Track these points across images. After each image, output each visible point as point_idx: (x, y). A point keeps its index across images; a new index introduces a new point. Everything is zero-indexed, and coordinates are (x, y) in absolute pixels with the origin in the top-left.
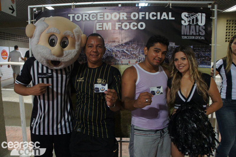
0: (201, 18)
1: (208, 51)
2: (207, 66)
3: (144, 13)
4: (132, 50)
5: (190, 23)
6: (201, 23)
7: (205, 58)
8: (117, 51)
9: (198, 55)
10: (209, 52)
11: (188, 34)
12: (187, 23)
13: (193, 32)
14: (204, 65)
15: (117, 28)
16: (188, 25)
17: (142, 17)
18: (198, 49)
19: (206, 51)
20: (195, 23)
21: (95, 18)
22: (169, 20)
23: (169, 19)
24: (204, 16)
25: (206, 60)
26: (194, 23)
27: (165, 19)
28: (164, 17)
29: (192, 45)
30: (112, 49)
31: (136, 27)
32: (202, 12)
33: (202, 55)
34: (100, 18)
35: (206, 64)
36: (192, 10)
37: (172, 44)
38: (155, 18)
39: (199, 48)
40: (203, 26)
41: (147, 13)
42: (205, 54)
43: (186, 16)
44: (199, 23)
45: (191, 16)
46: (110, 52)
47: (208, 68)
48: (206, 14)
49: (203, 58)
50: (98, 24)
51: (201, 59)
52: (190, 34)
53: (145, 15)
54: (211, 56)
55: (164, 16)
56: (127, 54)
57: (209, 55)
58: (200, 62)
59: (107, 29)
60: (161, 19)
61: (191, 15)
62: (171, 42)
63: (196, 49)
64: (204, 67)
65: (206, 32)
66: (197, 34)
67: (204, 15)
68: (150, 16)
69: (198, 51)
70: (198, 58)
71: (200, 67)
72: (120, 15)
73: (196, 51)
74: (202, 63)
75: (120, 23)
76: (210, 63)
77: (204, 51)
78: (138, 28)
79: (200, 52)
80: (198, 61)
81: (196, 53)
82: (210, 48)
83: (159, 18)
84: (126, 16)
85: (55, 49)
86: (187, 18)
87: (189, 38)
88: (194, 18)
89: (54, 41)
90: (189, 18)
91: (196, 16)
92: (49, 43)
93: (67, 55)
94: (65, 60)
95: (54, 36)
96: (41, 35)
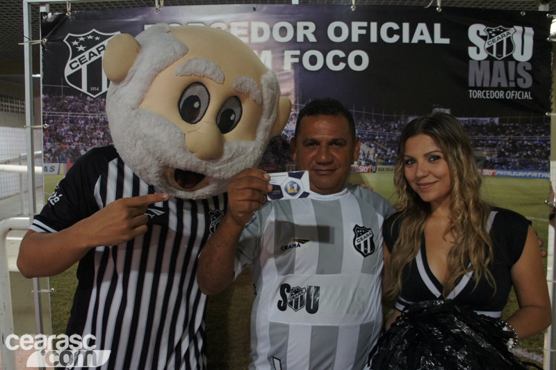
1: (542, 133)
2: (540, 174)
3: (365, 24)
5: (492, 53)
6: (522, 54)
7: (532, 150)
8: (287, 132)
9: (514, 142)
10: (543, 135)
11: (486, 84)
12: (483, 55)
13: (499, 80)
14: (531, 170)
15: (288, 67)
16: (486, 59)
17: (360, 35)
18: (514, 127)
19: (536, 133)
20: (505, 55)
22: (434, 46)
23: (436, 42)
24: (529, 34)
25: (533, 156)
26: (502, 53)
27: (424, 41)
28: (422, 38)
29: (496, 117)
31: (341, 63)
32: (524, 24)
35: (536, 167)
36: (499, 19)
38: (396, 38)
39: (515, 123)
40: (529, 61)
41: (374, 25)
42: (534, 141)
43: (481, 34)
44: (517, 55)
45: (493, 35)
47: (541, 178)
48: (534, 30)
49: (527, 151)
51: (521, 155)
52: (492, 86)
53: (368, 29)
54: (549, 146)
55: (422, 34)
57: (545, 142)
58: (520, 161)
60: (413, 41)
61: (493, 32)
62: (439, 107)
63: (509, 127)
64: (530, 177)
65: (534, 81)
66: (510, 86)
67: (530, 31)
68: (381, 32)
69: (513, 131)
70: (514, 149)
71: (521, 177)
72: (295, 28)
73: (507, 132)
74: (524, 166)
75: (298, 53)
76: (547, 165)
77: (530, 131)
78: (347, 66)
79: (519, 135)
80: (514, 159)
81: (508, 136)
82: (545, 124)
83: (406, 40)
84: (314, 33)
85: (199, 130)
86: (483, 41)
87: (489, 96)
88: (502, 41)
89: (196, 105)
90: (488, 41)
91: (509, 36)
92: (179, 107)
93: (233, 156)
94: (223, 173)
95: (201, 87)
96: (156, 76)
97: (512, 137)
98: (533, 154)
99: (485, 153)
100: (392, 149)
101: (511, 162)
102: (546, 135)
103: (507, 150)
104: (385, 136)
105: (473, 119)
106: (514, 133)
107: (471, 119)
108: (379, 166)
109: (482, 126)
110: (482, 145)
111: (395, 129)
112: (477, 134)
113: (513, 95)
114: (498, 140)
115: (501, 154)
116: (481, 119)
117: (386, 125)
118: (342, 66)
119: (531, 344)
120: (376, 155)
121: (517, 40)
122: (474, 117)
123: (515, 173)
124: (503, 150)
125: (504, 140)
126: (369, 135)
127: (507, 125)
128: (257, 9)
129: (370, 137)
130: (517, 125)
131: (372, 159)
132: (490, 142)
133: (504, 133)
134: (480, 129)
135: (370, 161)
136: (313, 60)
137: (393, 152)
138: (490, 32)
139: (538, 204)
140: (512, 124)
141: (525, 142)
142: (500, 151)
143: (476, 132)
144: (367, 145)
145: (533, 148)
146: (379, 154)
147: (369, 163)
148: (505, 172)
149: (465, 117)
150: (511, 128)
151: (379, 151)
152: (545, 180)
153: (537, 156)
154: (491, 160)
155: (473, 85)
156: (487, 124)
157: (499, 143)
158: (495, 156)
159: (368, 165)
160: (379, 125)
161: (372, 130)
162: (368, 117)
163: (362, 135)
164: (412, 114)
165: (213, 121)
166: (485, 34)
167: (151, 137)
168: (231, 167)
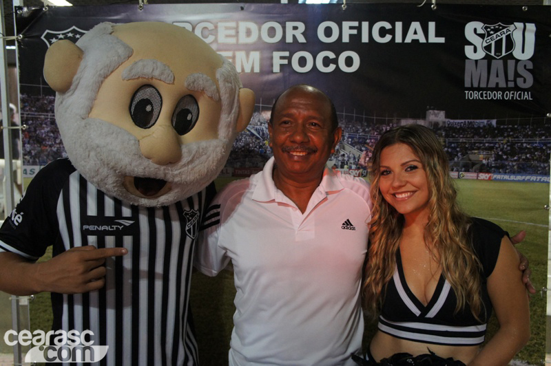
0: (524, 38)
1: (543, 135)
2: (539, 178)
3: (356, 24)
5: (490, 51)
6: (523, 52)
7: (531, 153)
9: (512, 145)
10: (543, 138)
11: (483, 85)
12: (481, 54)
13: (497, 80)
14: (529, 174)
15: (276, 69)
16: (483, 59)
17: (351, 36)
18: (512, 130)
19: (536, 135)
20: (504, 54)
21: (211, 38)
22: (428, 44)
23: (430, 41)
24: (531, 31)
25: (534, 160)
26: (501, 52)
27: (418, 40)
28: (415, 37)
29: (493, 118)
31: (331, 65)
32: (525, 19)
33: (525, 145)
34: (227, 36)
35: (535, 171)
36: (497, 16)
37: (436, 115)
38: (388, 38)
39: (513, 126)
40: (529, 59)
41: (365, 25)
42: (533, 143)
43: (478, 32)
44: (517, 53)
45: (492, 32)
47: (540, 181)
48: (536, 26)
49: (526, 154)
51: (519, 158)
52: (489, 86)
53: (359, 29)
55: (415, 33)
57: (545, 144)
58: (518, 165)
59: (248, 70)
60: (406, 41)
61: (492, 30)
62: (433, 109)
63: (507, 129)
64: (529, 181)
65: (535, 80)
66: (509, 86)
67: (531, 27)
68: (372, 32)
69: (511, 133)
70: (512, 153)
71: (519, 181)
72: (284, 28)
73: (505, 135)
74: (522, 169)
75: (287, 54)
76: (547, 168)
77: (530, 133)
78: (338, 67)
79: (517, 137)
80: (512, 162)
81: (507, 139)
82: (546, 125)
83: (398, 39)
84: (303, 34)
85: (154, 135)
86: (481, 39)
87: (486, 97)
88: (502, 39)
89: (148, 108)
90: (485, 39)
91: (508, 33)
92: (130, 113)
93: (193, 158)
94: (184, 177)
95: (152, 89)
96: (102, 82)
97: (510, 139)
98: (533, 157)
99: (481, 156)
101: (509, 165)
102: (546, 137)
103: (505, 153)
104: (376, 139)
105: (470, 121)
106: (512, 135)
107: (467, 121)
109: (479, 128)
110: (479, 148)
112: (473, 137)
113: (511, 95)
114: (496, 143)
115: (498, 157)
116: (478, 121)
117: (378, 128)
118: (332, 67)
119: (531, 356)
120: (367, 159)
121: (517, 37)
122: (470, 119)
123: (512, 177)
124: (500, 153)
125: (502, 142)
126: (359, 138)
127: (506, 127)
128: (245, 8)
129: (361, 140)
130: (516, 126)
131: (363, 163)
132: (487, 145)
133: (502, 135)
134: (476, 131)
135: (361, 165)
136: (302, 62)
138: (489, 30)
139: (538, 209)
140: (510, 126)
142: (498, 155)
143: (472, 135)
144: (357, 148)
145: (532, 150)
147: (359, 167)
148: (502, 176)
149: (460, 119)
150: (509, 130)
152: (544, 184)
153: (536, 160)
154: (488, 163)
155: (470, 86)
156: (484, 126)
157: (497, 146)
158: (492, 159)
159: (358, 169)
160: (370, 128)
161: (363, 134)
162: (359, 120)
163: (352, 138)
164: (405, 117)
165: (168, 123)
166: (482, 32)
167: (104, 147)
168: (192, 170)
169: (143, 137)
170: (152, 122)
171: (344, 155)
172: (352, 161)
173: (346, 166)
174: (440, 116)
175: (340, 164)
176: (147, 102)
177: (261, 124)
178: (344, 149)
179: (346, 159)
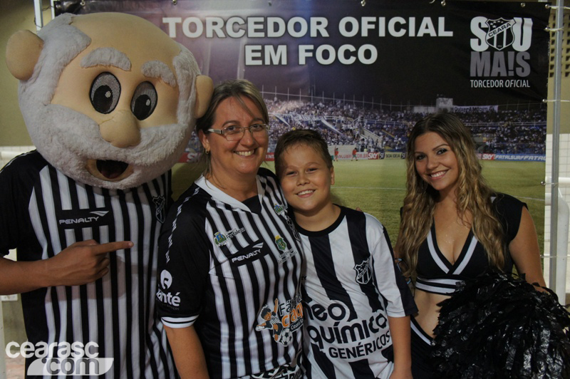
0: (522, 32)
1: (539, 118)
2: (536, 157)
3: (373, 19)
4: (342, 119)
5: (493, 44)
6: (521, 44)
7: (528, 135)
8: (302, 122)
9: (512, 128)
10: (539, 121)
11: (487, 74)
12: (484, 46)
14: (528, 154)
15: (302, 61)
16: (486, 51)
17: (369, 30)
18: (513, 114)
19: (533, 119)
20: (505, 46)
21: (242, 32)
22: (438, 38)
23: (440, 35)
24: (528, 25)
25: (531, 141)
26: (502, 44)
27: (429, 34)
28: (426, 31)
29: (496, 104)
30: (290, 118)
31: (352, 57)
32: (523, 15)
34: (256, 31)
35: (532, 151)
36: (499, 12)
37: (445, 102)
38: (403, 32)
39: (513, 111)
41: (382, 20)
42: (531, 126)
43: (482, 26)
44: (516, 45)
45: (494, 26)
46: (285, 125)
47: (537, 160)
48: (533, 21)
49: (525, 136)
50: (249, 48)
51: (519, 139)
53: (377, 23)
54: (545, 129)
55: (427, 27)
56: (330, 130)
57: (541, 127)
58: (517, 146)
59: (276, 62)
60: (419, 35)
61: (494, 24)
62: (442, 97)
63: (507, 113)
64: (527, 160)
65: (532, 68)
67: (529, 22)
68: (389, 27)
69: (511, 118)
70: (513, 135)
71: (518, 160)
72: (309, 23)
73: (506, 119)
74: (521, 150)
75: (311, 47)
76: (543, 149)
77: (528, 117)
78: (357, 60)
79: (517, 121)
80: (512, 144)
81: (507, 123)
82: (542, 110)
83: (412, 34)
84: (326, 28)
85: (114, 119)
86: (484, 33)
87: (489, 85)
89: (108, 95)
90: (488, 33)
91: (509, 27)
92: (91, 99)
93: (152, 141)
94: (144, 159)
95: (110, 76)
96: (62, 70)
97: (510, 123)
98: (530, 139)
99: (485, 139)
100: (398, 137)
101: (509, 146)
102: (542, 121)
103: (506, 136)
104: (392, 125)
105: (475, 107)
107: (472, 107)
108: (386, 153)
109: (483, 113)
110: (482, 132)
111: (401, 118)
112: (477, 122)
114: (497, 127)
115: (500, 139)
116: (482, 107)
117: (393, 115)
118: (352, 60)
120: (384, 143)
121: (516, 31)
122: (474, 105)
123: (513, 157)
124: (502, 136)
125: (503, 125)
126: (377, 124)
128: (273, 5)
129: (378, 126)
130: (515, 111)
132: (490, 128)
133: (503, 119)
134: (480, 116)
135: (379, 148)
136: (326, 54)
137: (400, 139)
138: (492, 24)
139: (535, 185)
140: (511, 111)
141: (523, 128)
142: (499, 136)
143: (476, 119)
144: (375, 133)
145: (530, 132)
146: (387, 142)
147: (377, 150)
148: (504, 156)
149: (467, 105)
150: (510, 115)
151: (387, 139)
152: (540, 163)
153: (534, 141)
154: (491, 145)
155: (475, 75)
156: (487, 112)
157: (499, 129)
158: (494, 141)
159: (376, 152)
160: (387, 115)
161: (380, 120)
162: (377, 108)
163: (371, 124)
164: (417, 104)
165: (128, 108)
166: (486, 26)
167: (66, 131)
168: (152, 152)
169: (103, 122)
170: (111, 108)
171: (363, 140)
172: (371, 145)
173: (365, 150)
174: (448, 103)
175: (360, 147)
176: (106, 88)
177: (289, 112)
178: (363, 134)
179: (365, 143)
